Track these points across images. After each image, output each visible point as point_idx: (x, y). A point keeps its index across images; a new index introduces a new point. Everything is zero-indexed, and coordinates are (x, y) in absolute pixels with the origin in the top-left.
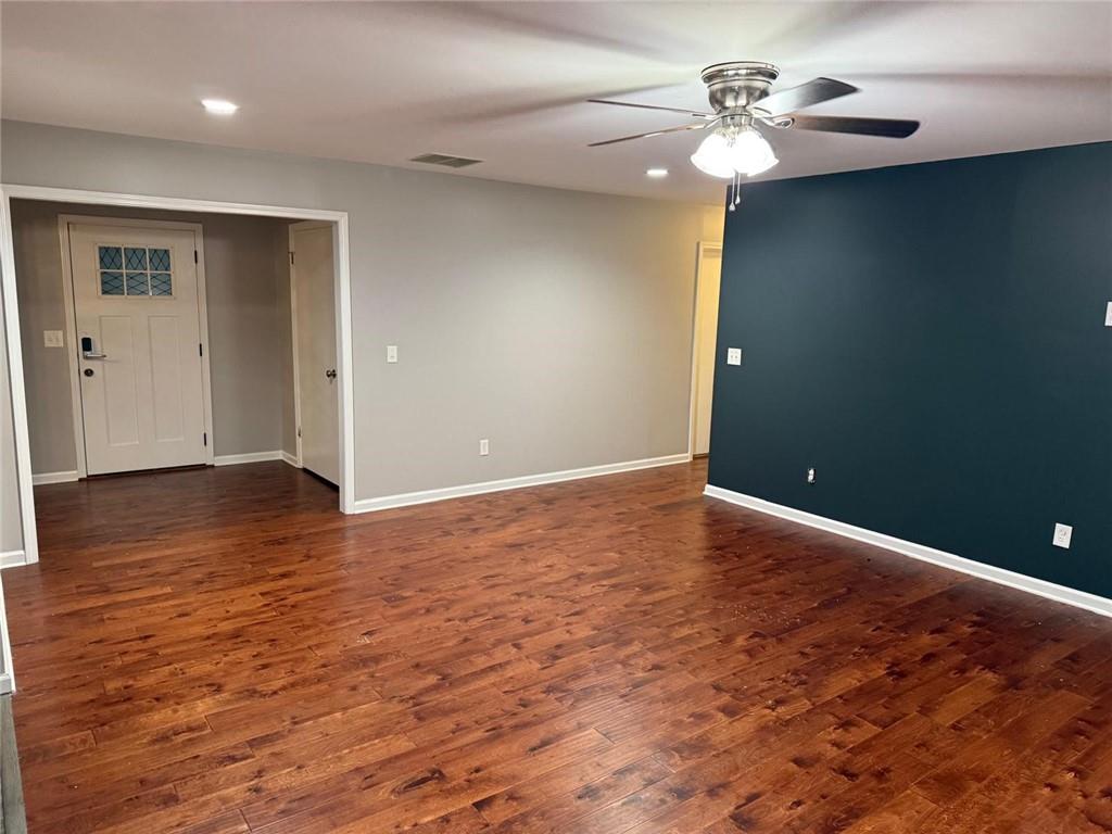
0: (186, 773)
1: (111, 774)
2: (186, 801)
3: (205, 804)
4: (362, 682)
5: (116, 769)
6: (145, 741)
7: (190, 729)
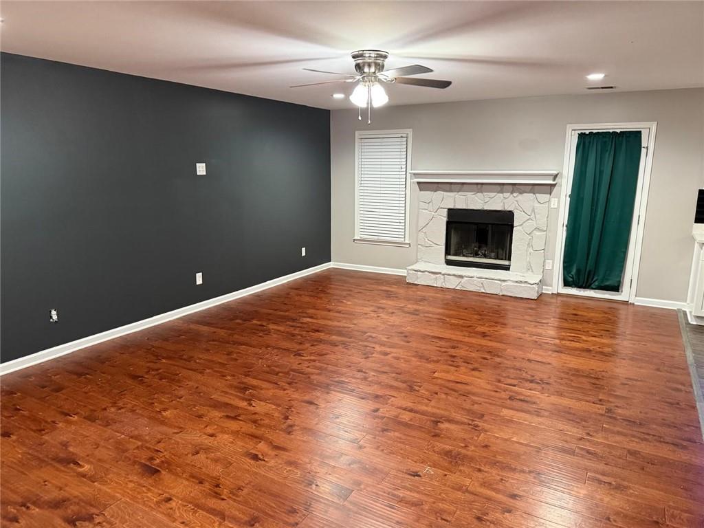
0: (617, 459)
1: (659, 483)
2: (624, 448)
3: (615, 442)
4: (476, 446)
5: (655, 484)
6: (631, 491)
7: (600, 482)
